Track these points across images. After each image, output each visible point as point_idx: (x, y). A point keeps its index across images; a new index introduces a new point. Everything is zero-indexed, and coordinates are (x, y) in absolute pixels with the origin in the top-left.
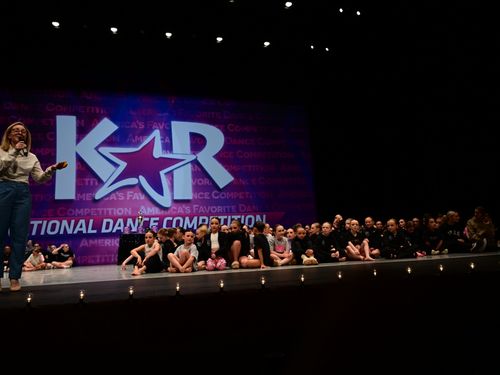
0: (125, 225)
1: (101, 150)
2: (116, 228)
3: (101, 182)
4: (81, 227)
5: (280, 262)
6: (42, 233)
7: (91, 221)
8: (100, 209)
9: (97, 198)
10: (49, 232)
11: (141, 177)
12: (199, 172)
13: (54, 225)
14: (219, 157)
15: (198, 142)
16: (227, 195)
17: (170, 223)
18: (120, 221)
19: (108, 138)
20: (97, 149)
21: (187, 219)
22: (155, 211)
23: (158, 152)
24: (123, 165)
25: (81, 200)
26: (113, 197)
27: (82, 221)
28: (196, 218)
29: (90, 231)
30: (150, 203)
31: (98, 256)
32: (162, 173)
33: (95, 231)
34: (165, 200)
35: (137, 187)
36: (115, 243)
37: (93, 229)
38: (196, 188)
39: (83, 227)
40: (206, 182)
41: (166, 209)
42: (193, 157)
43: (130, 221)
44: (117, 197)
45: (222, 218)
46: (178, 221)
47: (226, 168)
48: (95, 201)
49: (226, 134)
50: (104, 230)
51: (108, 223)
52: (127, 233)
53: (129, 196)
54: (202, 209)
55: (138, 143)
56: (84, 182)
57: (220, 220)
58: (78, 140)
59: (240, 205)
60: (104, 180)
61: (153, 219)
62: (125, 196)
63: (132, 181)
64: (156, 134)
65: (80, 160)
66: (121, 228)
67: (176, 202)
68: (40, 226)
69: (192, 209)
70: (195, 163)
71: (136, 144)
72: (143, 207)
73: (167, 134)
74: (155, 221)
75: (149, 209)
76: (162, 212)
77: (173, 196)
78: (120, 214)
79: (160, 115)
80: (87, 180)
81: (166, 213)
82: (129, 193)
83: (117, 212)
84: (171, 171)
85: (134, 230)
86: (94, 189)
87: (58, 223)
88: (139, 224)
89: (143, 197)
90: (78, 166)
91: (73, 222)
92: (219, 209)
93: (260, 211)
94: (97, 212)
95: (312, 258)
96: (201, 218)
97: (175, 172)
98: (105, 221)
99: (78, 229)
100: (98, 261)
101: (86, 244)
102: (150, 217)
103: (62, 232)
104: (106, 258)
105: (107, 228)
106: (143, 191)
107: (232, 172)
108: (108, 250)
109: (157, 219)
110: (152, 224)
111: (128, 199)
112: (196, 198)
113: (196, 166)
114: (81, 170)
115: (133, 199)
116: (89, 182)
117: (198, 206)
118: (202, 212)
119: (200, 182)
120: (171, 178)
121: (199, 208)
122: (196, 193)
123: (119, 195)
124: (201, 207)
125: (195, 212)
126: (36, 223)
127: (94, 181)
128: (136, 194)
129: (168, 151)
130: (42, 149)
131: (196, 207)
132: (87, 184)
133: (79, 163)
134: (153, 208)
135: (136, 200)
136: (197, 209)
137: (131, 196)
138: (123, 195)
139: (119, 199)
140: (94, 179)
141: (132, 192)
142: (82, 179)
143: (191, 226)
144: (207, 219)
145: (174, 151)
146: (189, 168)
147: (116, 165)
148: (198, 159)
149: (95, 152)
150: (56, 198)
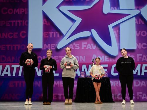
0: (81, 70)
1: (61, 8)
3: (61, 35)
9: (59, 47)
11: (93, 30)
20: (58, 7)
22: (105, 58)
23: (107, 9)
24: (79, 20)
25: (47, 49)
26: (71, 47)
29: (55, 74)
30: (99, 52)
31: (60, 95)
34: (113, 50)
35: (90, 39)
38: (140, 39)
41: (113, 57)
42: (137, 12)
43: (84, 67)
44: (74, 46)
48: (58, 50)
52: (83, 76)
53: (83, 46)
54: (145, 58)
56: (49, 35)
58: (44, 2)
60: (64, 34)
62: (81, 46)
63: (86, 34)
65: (46, 17)
68: (18, 69)
69: (136, 58)
70: (139, 17)
71: (89, 3)
76: (111, 60)
77: (119, 46)
80: (51, 33)
81: (114, 60)
82: (84, 43)
84: (119, 24)
85: (88, 74)
86: (56, 40)
89: (95, 47)
90: (44, 22)
94: (59, 59)
96: (144, 66)
97: (121, 25)
100: (60, 98)
106: (95, 42)
109: (107, 66)
111: (83, 48)
112: (140, 48)
113: (140, 20)
114: (47, 25)
115: (87, 48)
116: (53, 34)
117: (141, 55)
118: (145, 61)
119: (144, 34)
120: (118, 30)
121: (142, 56)
122: (140, 44)
123: (76, 46)
124: (144, 56)
125: (138, 60)
126: (15, 67)
127: (56, 35)
128: (89, 45)
129: (115, 8)
130: (18, 9)
131: (140, 56)
132: (51, 37)
133: (45, 19)
134: (103, 57)
135: (89, 49)
136: (141, 58)
137: (85, 46)
138: (79, 46)
139: (76, 48)
140: (57, 33)
141: (86, 43)
142: (47, 33)
143: (134, 73)
145: (121, 7)
146: (134, 21)
147: (73, 21)
148: (141, 13)
149: (57, 10)
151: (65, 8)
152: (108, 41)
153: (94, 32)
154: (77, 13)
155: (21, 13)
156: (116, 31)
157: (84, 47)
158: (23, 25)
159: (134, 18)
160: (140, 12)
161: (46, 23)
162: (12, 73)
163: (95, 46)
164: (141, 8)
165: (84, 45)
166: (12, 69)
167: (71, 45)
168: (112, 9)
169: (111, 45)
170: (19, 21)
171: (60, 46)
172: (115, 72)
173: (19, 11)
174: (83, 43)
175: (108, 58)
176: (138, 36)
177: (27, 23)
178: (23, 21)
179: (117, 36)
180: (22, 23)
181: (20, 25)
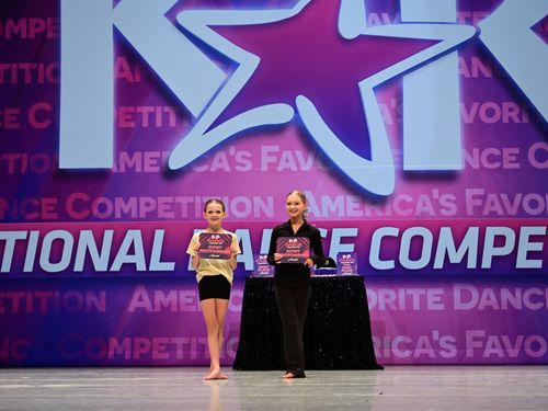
0: (256, 250)
1: (188, 17)
3: (184, 115)
4: (131, 251)
6: (28, 267)
7: (159, 235)
8: (183, 201)
9: (174, 165)
10: (46, 265)
11: (303, 102)
12: (486, 79)
13: (58, 245)
17: (390, 248)
18: (242, 236)
20: (171, 15)
21: (446, 233)
22: (347, 206)
23: (354, 21)
24: (249, 63)
25: (130, 171)
26: (220, 163)
27: (134, 236)
28: (473, 232)
29: (157, 265)
30: (325, 181)
31: (180, 341)
33: (170, 266)
34: (376, 174)
35: (291, 134)
37: (163, 259)
38: (476, 135)
39: (136, 252)
40: (508, 112)
41: (378, 200)
42: (465, 33)
44: (232, 161)
46: (417, 242)
48: (170, 175)
52: (265, 272)
53: (266, 160)
54: (494, 203)
56: (136, 117)
60: (195, 114)
61: (338, 233)
62: (256, 161)
63: (276, 113)
66: (247, 259)
67: (410, 177)
69: (462, 207)
70: (474, 50)
74: (344, 240)
75: (326, 200)
76: (369, 212)
77: (400, 159)
78: (239, 215)
80: (145, 110)
81: (379, 213)
82: (267, 150)
84: (399, 78)
86: (163, 138)
89: (308, 164)
90: (120, 69)
91: (108, 235)
94: (175, 207)
96: (491, 232)
97: (407, 82)
99: (122, 257)
100: (180, 354)
101: (146, 303)
102: (330, 226)
103: (79, 267)
106: (310, 144)
109: (353, 232)
110: (336, 248)
111: (264, 168)
112: (476, 166)
113: (476, 61)
114: (130, 80)
115: (280, 169)
116: (152, 116)
117: (480, 192)
118: (493, 214)
119: (490, 113)
120: (393, 102)
121: (484, 198)
122: (476, 151)
123: (238, 158)
124: (492, 197)
125: (470, 212)
127: (165, 116)
128: (287, 154)
129: (385, 16)
130: (22, 22)
131: (475, 197)
132: (145, 124)
133: (123, 59)
134: (340, 198)
135: (287, 171)
136: (479, 202)
137: (273, 159)
138: (250, 158)
139: (238, 168)
140: (166, 109)
141: (276, 149)
142: (132, 109)
143: (456, 258)
144: (509, 233)
146: (453, 66)
147: (228, 64)
148: (481, 37)
149: (168, 24)
150: (62, 166)
152: (359, 141)
154: (241, 35)
155: (32, 36)
156: (389, 105)
157: (270, 164)
158: (41, 81)
159: (455, 53)
160: (478, 33)
161: (127, 74)
163: (311, 160)
164: (481, 18)
165: (270, 154)
167: (221, 155)
168: (373, 23)
170: (26, 66)
172: (382, 257)
173: (25, 28)
174: (265, 149)
175: (357, 205)
176: (470, 120)
177: (56, 73)
178: (42, 65)
179: (390, 121)
180: (34, 72)
181: (28, 80)
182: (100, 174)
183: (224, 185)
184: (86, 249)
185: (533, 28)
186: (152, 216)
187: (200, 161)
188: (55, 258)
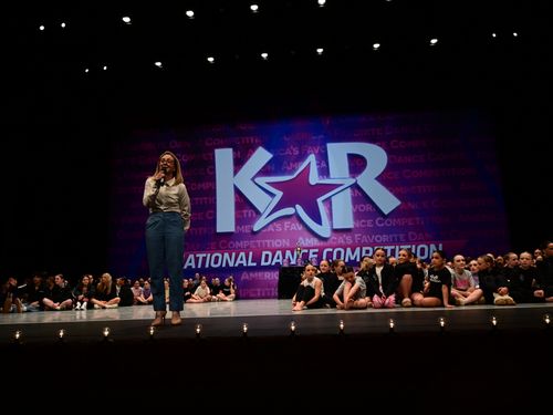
0: (284, 258)
1: (258, 180)
2: (275, 260)
3: (258, 213)
4: (241, 259)
5: (464, 300)
6: (207, 266)
7: (251, 253)
8: (258, 241)
9: (255, 230)
10: (213, 265)
11: (297, 206)
12: (360, 196)
13: (217, 258)
14: (382, 179)
15: (357, 164)
16: (393, 222)
17: (330, 255)
18: (279, 253)
19: (264, 168)
20: (253, 179)
21: (349, 250)
22: (314, 241)
23: (314, 179)
24: (279, 194)
25: (240, 232)
26: (271, 228)
27: (242, 254)
28: (358, 249)
29: (250, 264)
30: (306, 233)
31: (259, 290)
32: (319, 201)
33: (255, 264)
34: (324, 230)
35: (294, 217)
36: (275, 276)
37: (252, 262)
38: (357, 215)
39: (244, 260)
40: (368, 208)
41: (325, 239)
42: (353, 181)
43: (288, 253)
44: (275, 228)
45: (389, 248)
46: (339, 253)
47: (391, 191)
48: (254, 233)
49: (389, 152)
50: (263, 263)
51: (267, 256)
52: (286, 265)
53: (286, 227)
54: (365, 239)
55: (294, 170)
56: (242, 214)
57: (386, 251)
58: (236, 172)
59: (410, 233)
60: (261, 210)
61: (311, 251)
62: (283, 227)
63: (289, 211)
64: (312, 159)
65: (237, 191)
66: (280, 261)
67: (335, 231)
68: (204, 259)
69: (353, 239)
70: (355, 187)
71: (291, 172)
72: (301, 239)
73: (323, 158)
74: (314, 253)
75: (307, 240)
76: (322, 244)
77: (332, 225)
78: (278, 246)
79: (314, 138)
80: (245, 211)
81: (325, 244)
82: (286, 223)
83: (275, 243)
84: (329, 198)
85: (293, 262)
86: (252, 220)
87: (220, 255)
88: (298, 256)
89: (300, 228)
90: (236, 198)
91: (234, 254)
92: (384, 238)
93: (435, 239)
94: (256, 244)
95: (507, 297)
96: (364, 249)
97: (333, 199)
98: (264, 253)
99: (238, 262)
100: (259, 294)
101: (247, 277)
102: (309, 248)
103: (224, 265)
104: (266, 292)
105: (266, 260)
106: (301, 221)
107: (398, 195)
108: (268, 284)
109: (317, 250)
110: (311, 256)
111: (286, 230)
112: (358, 226)
113: (356, 191)
115: (291, 229)
116: (247, 213)
117: (360, 235)
118: (365, 242)
119: (362, 208)
120: (329, 205)
121: (361, 237)
122: (358, 221)
123: (277, 227)
124: (364, 237)
125: (357, 242)
126: (201, 256)
127: (252, 213)
128: (293, 224)
129: (325, 177)
130: (203, 184)
131: (358, 237)
132: (245, 216)
133: (237, 195)
134: (312, 239)
135: (293, 230)
136: (360, 239)
137: (289, 226)
138: (281, 226)
139: (277, 230)
140: (252, 211)
141: (289, 223)
142: (240, 211)
143: (352, 258)
144: (371, 249)
145: (332, 176)
146: (348, 193)
147: (272, 195)
148: (358, 183)
149: (252, 182)
150: (218, 231)
151: (262, 181)
152: (318, 220)
153: (299, 208)
154: (276, 185)
155: (207, 188)
156: (327, 207)
158: (210, 203)
161: (239, 200)
162: (197, 263)
163: (301, 226)
165: (287, 225)
166: (197, 259)
167: (271, 226)
169: (321, 224)
170: (205, 198)
171: (256, 227)
173: (205, 186)
175: (318, 241)
176: (355, 211)
177: (215, 200)
178: (210, 198)
179: (328, 213)
180: (208, 200)
181: (206, 203)
182: (232, 233)
183: (273, 235)
184: (226, 259)
185: (376, 179)
186: (248, 247)
187: (263, 228)
188: (216, 262)
